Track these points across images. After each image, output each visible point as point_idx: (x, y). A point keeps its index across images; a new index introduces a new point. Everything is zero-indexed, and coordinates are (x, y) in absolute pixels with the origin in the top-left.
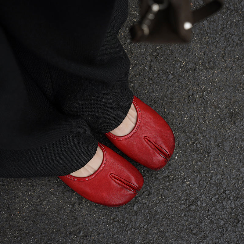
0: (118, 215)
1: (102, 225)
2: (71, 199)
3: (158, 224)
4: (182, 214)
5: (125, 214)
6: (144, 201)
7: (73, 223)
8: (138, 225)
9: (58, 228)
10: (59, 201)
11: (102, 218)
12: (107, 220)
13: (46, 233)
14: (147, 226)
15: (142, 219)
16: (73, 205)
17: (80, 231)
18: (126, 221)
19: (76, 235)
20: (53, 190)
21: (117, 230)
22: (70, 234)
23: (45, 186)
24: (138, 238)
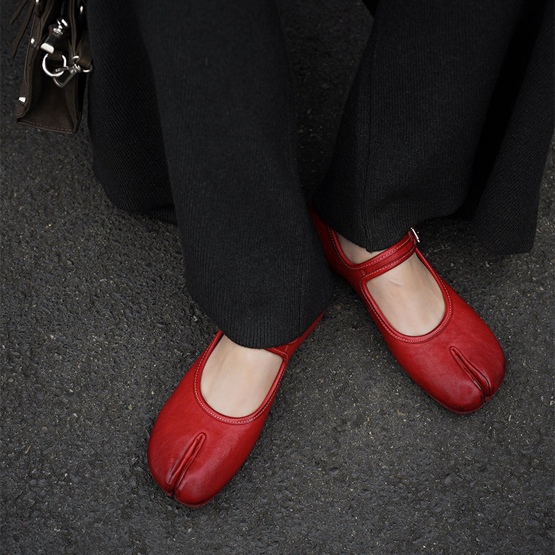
0: (413, 476)
1: (376, 477)
2: (344, 410)
3: (475, 528)
4: (528, 534)
5: (426, 480)
6: (469, 477)
7: (329, 449)
8: (439, 510)
9: (302, 443)
10: (323, 403)
11: (383, 467)
12: (390, 475)
13: (279, 442)
14: (455, 522)
15: (451, 504)
16: (344, 422)
17: (335, 468)
18: (421, 493)
19: (325, 471)
20: (322, 381)
21: (398, 499)
22: (317, 464)
23: (312, 370)
24: (430, 532)
